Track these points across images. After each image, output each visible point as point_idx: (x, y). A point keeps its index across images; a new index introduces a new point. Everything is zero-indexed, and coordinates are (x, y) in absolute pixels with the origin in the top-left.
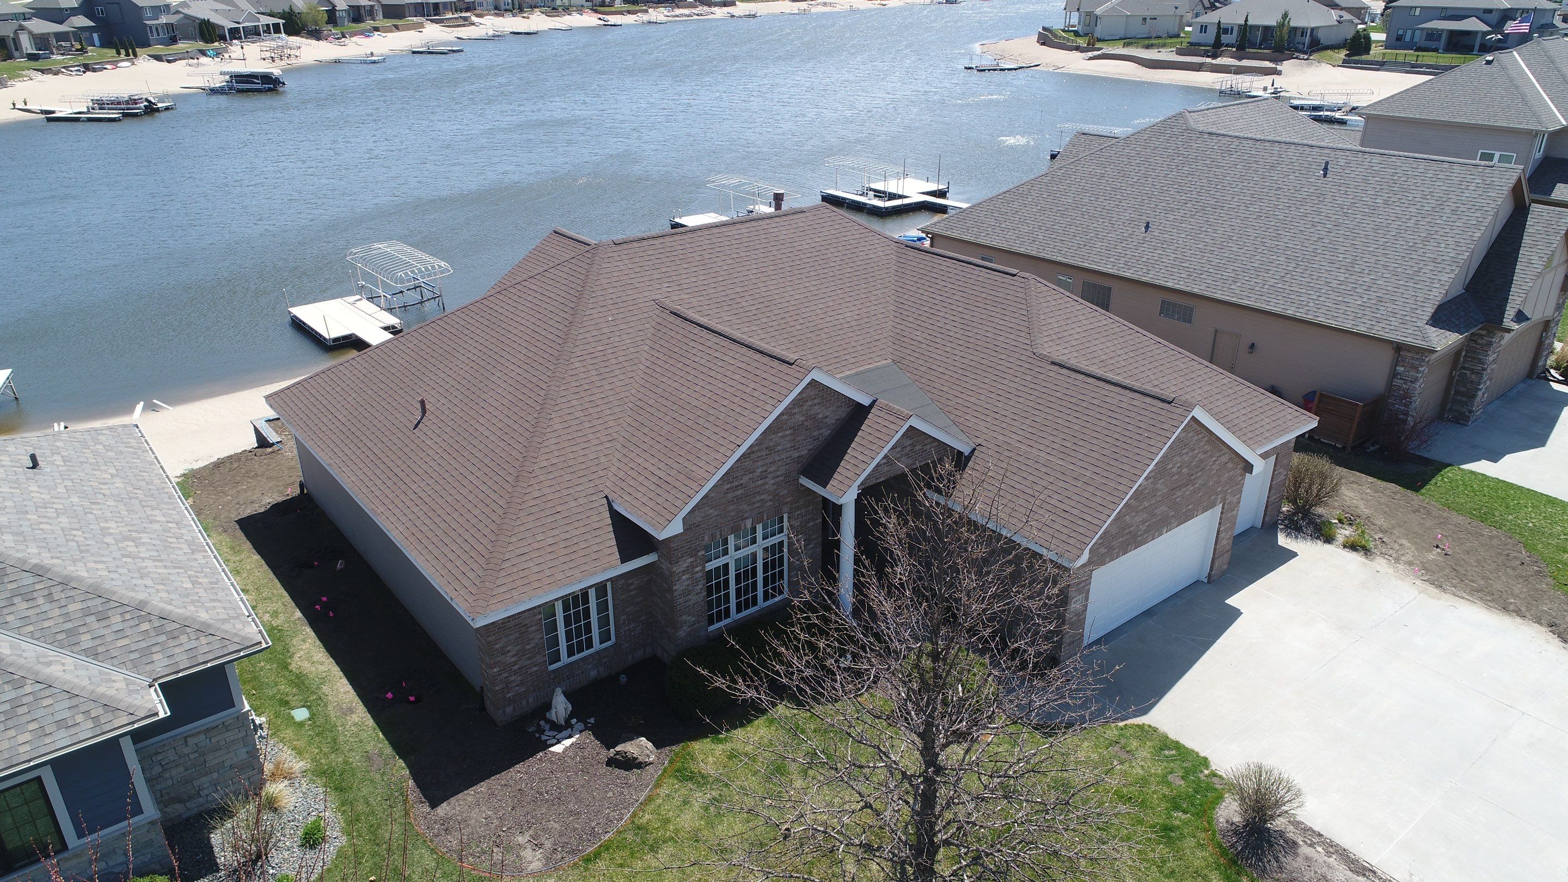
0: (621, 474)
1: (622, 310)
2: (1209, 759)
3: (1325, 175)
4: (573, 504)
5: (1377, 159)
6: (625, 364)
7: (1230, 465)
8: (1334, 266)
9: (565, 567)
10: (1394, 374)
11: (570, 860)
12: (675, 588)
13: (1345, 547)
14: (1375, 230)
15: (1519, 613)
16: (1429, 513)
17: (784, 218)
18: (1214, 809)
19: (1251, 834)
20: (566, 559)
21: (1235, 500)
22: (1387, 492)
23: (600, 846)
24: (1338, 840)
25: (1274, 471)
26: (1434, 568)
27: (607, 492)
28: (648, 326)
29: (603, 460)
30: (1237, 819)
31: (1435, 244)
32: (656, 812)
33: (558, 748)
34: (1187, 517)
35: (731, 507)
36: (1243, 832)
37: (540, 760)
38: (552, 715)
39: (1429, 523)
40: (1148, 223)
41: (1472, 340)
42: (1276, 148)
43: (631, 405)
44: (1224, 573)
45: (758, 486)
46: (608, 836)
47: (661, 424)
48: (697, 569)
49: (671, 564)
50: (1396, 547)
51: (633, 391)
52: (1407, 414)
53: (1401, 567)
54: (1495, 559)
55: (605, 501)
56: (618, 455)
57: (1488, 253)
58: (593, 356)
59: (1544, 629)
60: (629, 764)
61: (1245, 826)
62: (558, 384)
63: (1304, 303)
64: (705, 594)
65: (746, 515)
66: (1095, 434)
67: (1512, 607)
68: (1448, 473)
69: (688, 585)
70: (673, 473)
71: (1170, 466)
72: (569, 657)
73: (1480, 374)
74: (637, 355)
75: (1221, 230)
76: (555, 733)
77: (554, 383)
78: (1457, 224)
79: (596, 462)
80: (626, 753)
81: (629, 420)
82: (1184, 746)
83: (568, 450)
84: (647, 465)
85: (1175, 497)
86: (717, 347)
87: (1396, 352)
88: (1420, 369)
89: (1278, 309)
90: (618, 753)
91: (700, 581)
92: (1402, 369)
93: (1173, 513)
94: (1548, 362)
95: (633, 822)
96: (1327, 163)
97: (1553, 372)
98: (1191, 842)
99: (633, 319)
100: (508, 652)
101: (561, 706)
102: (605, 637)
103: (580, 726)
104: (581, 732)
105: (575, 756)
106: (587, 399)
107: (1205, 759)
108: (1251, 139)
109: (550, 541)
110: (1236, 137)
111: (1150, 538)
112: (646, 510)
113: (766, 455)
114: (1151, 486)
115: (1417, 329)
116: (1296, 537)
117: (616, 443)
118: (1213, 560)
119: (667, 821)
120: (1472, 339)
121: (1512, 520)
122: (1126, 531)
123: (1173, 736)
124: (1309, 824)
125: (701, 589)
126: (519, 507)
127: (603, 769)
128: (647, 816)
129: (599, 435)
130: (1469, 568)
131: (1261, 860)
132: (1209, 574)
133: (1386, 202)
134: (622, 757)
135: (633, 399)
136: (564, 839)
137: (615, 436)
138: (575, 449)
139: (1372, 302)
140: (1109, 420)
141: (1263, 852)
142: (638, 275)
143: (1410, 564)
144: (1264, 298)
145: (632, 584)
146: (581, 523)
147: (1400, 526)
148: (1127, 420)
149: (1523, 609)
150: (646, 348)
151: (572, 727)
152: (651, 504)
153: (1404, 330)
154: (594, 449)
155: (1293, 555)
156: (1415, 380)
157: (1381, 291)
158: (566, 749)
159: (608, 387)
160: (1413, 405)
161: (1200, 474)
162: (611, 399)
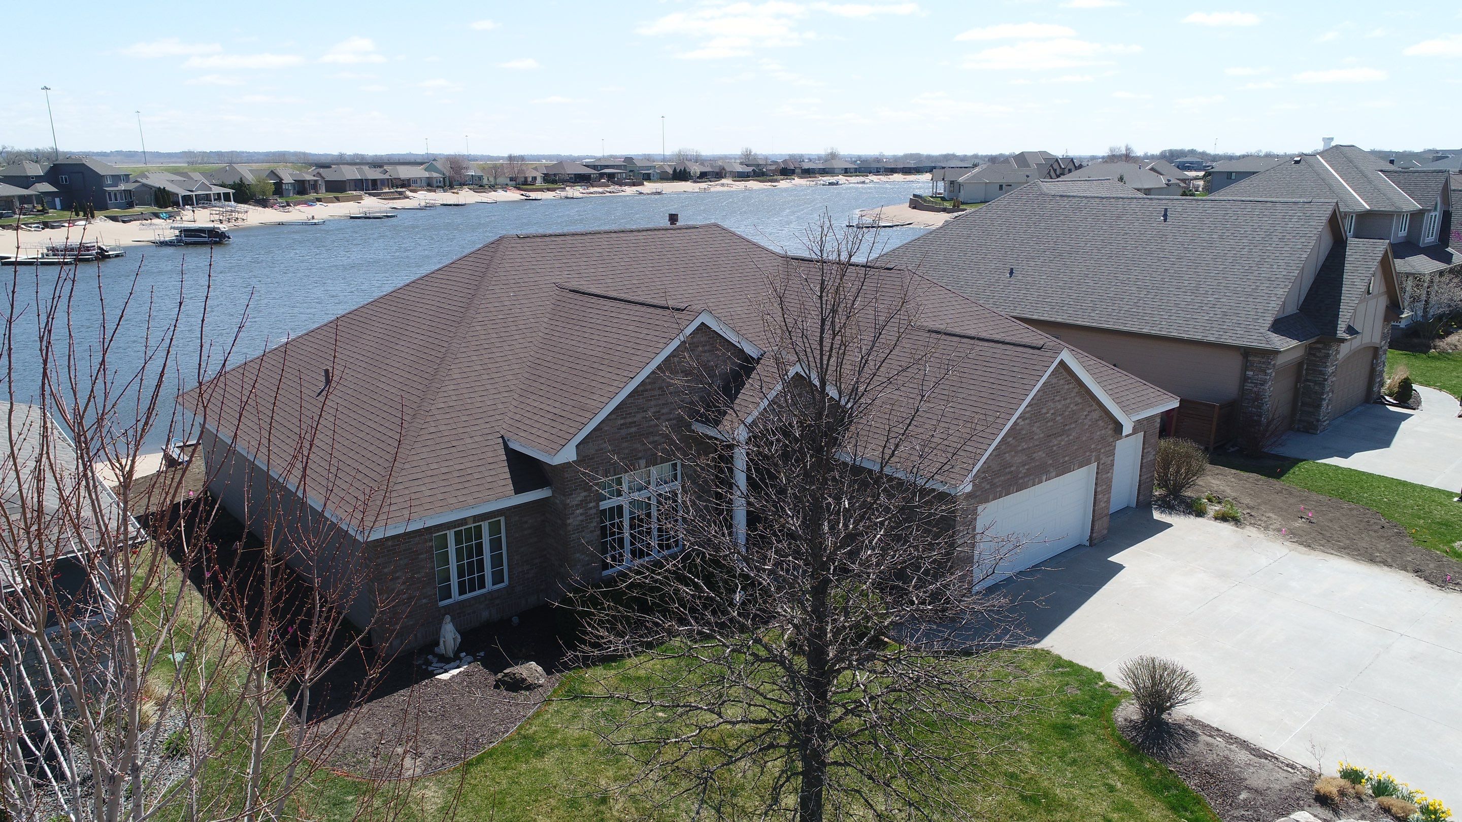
0: (517, 417)
1: (523, 289)
2: (1103, 674)
3: (1165, 220)
4: (469, 441)
5: (1209, 204)
6: (525, 331)
7: (1101, 423)
8: (1181, 290)
9: (458, 493)
10: (1244, 379)
11: (450, 766)
12: (568, 521)
13: (1216, 518)
14: (1214, 259)
15: (1385, 563)
16: (1291, 494)
17: (678, 231)
18: (1112, 711)
19: (1150, 727)
20: (460, 486)
21: (1109, 462)
22: (1250, 480)
23: (484, 753)
24: (1236, 734)
25: (1143, 449)
26: (1301, 533)
27: (502, 432)
28: (548, 303)
29: (500, 406)
30: (1136, 717)
31: (1268, 266)
32: (545, 724)
33: (445, 676)
34: (1063, 469)
35: (625, 445)
36: (1142, 727)
37: (426, 685)
38: (441, 649)
39: (1292, 500)
40: (1012, 269)
41: (1311, 354)
42: (1121, 202)
43: (529, 364)
44: (1104, 538)
45: (650, 427)
46: (491, 746)
47: (558, 373)
48: (591, 505)
49: (564, 495)
50: (1264, 518)
51: (532, 353)
52: (1260, 416)
53: (1271, 533)
54: (1357, 525)
55: (500, 440)
56: (515, 403)
57: (1316, 279)
58: (493, 322)
59: (1410, 575)
60: (517, 685)
61: (1143, 722)
62: (459, 342)
63: (1157, 322)
64: (599, 533)
65: (640, 455)
66: (972, 382)
67: (1378, 559)
68: (1305, 465)
69: (582, 521)
70: (567, 408)
71: (1044, 411)
72: (460, 594)
73: (1322, 385)
74: (537, 325)
75: (1077, 270)
76: (443, 665)
77: (455, 341)
78: (1285, 249)
79: (494, 407)
80: (514, 674)
81: (527, 375)
82: (1078, 665)
83: (466, 396)
84: (542, 406)
85: (1051, 444)
86: (613, 309)
87: (1244, 357)
88: (1268, 371)
89: (1134, 329)
90: (506, 675)
91: (594, 518)
92: (1251, 373)
93: (1051, 462)
94: (1382, 390)
95: (519, 734)
96: (1166, 210)
97: (1387, 398)
98: (1093, 737)
99: (533, 296)
100: (398, 578)
101: (449, 635)
102: (498, 577)
103: (470, 658)
104: (469, 663)
105: (462, 682)
106: (486, 356)
107: (1100, 674)
108: (1097, 197)
109: (444, 470)
110: (1084, 197)
111: (1030, 483)
112: (541, 441)
113: (659, 395)
114: (1028, 427)
115: (1260, 335)
116: (1170, 514)
117: (513, 394)
118: (1093, 521)
119: (556, 731)
120: (1311, 351)
121: (1367, 497)
122: (1008, 470)
123: (1066, 657)
124: (1207, 722)
125: (595, 527)
126: (414, 439)
127: (491, 691)
128: (534, 728)
129: (496, 386)
130: (1334, 532)
131: (1162, 749)
132: (1091, 537)
133: (1221, 237)
134: (511, 678)
135: (531, 359)
136: (446, 749)
137: (513, 387)
138: (472, 395)
139: (1218, 316)
140: (985, 369)
141: (1164, 742)
142: (540, 263)
143: (1279, 530)
144: (1121, 321)
145: (526, 522)
146: (476, 457)
147: (1265, 504)
148: (1001, 367)
149: (1389, 560)
150: (546, 320)
151: (461, 659)
152: (546, 435)
153: (1249, 337)
154: (491, 397)
155: (1170, 526)
156: (1264, 383)
157: (1224, 307)
158: (453, 677)
159: (508, 348)
160: (1265, 407)
161: (1073, 426)
162: (510, 357)
